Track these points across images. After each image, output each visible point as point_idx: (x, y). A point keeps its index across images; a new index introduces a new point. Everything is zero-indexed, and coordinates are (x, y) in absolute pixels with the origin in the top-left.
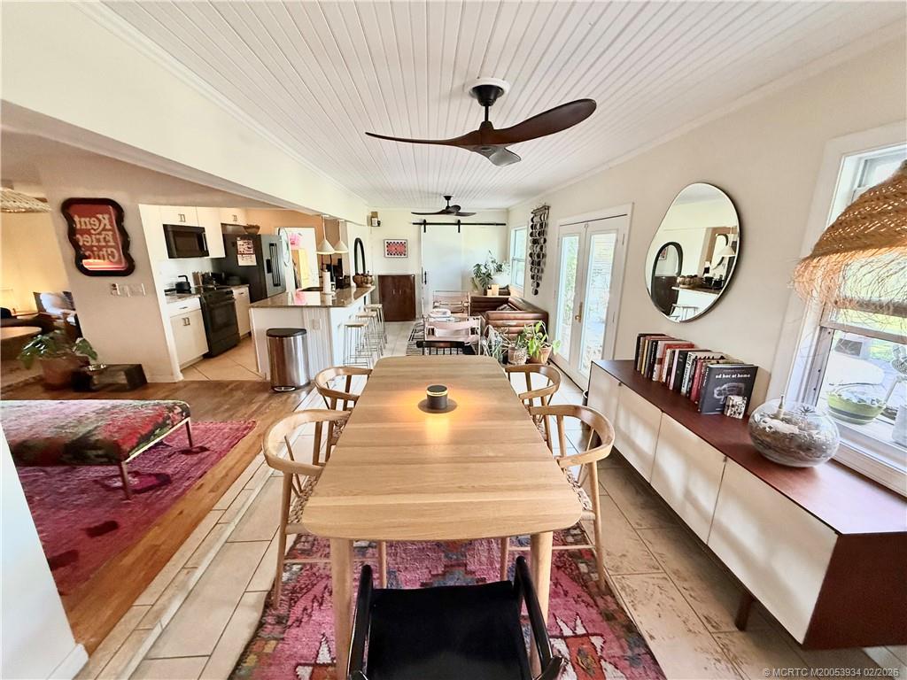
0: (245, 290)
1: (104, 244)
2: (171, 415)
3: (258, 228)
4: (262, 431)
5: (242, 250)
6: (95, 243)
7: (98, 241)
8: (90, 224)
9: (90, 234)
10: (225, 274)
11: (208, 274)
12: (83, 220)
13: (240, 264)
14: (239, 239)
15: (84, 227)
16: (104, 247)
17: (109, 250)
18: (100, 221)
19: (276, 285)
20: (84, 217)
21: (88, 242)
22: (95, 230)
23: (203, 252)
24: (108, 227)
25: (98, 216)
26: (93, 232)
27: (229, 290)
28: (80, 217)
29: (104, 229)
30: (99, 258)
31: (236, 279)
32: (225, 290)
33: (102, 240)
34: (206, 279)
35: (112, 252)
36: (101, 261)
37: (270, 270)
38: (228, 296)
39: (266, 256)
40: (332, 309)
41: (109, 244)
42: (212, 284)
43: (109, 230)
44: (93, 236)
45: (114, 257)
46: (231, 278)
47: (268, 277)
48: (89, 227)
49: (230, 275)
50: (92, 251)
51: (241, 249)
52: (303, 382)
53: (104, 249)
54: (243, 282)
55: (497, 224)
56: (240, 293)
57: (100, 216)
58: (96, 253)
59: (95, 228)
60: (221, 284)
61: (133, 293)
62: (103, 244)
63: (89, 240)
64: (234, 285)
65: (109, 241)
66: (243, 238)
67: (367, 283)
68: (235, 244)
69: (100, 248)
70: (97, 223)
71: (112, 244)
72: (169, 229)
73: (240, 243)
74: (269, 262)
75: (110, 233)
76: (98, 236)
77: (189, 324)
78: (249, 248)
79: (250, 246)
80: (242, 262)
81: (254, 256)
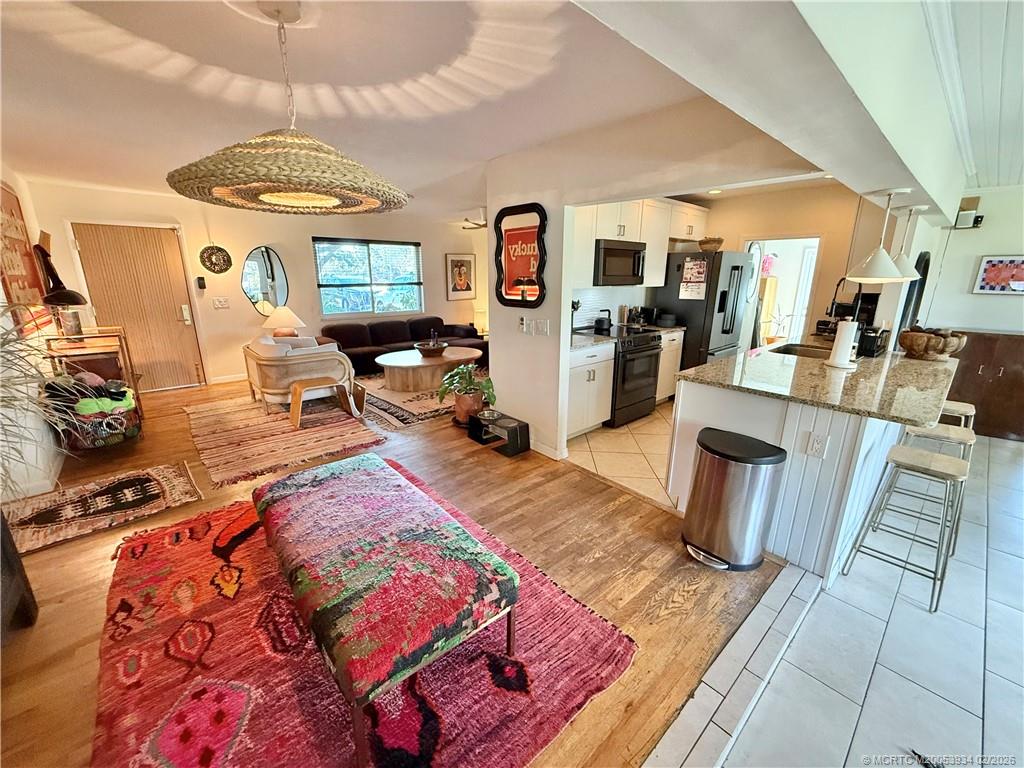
0: (678, 335)
2: (475, 606)
3: (719, 241)
4: (636, 697)
5: (688, 276)
10: (659, 311)
11: (636, 308)
13: (681, 297)
14: (688, 259)
19: (725, 332)
23: (636, 278)
27: (657, 334)
31: (670, 319)
32: (652, 334)
34: (633, 316)
37: (722, 309)
38: (653, 343)
39: (722, 287)
40: (872, 421)
42: (638, 322)
46: (664, 316)
47: (718, 317)
49: (663, 311)
51: (687, 274)
52: (747, 557)
54: (679, 322)
56: (671, 340)
60: (650, 324)
61: (537, 331)
64: (665, 327)
66: (695, 257)
67: (942, 352)
68: (680, 268)
72: (602, 245)
73: (689, 264)
74: (724, 295)
77: (594, 380)
78: (699, 273)
79: (701, 270)
80: (685, 293)
81: (704, 286)
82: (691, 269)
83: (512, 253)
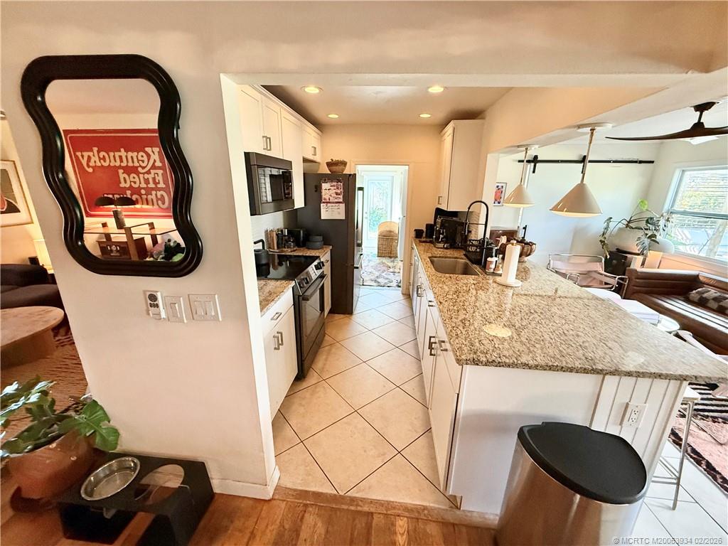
1: (153, 186)
3: (344, 164)
6: (143, 185)
7: (147, 181)
8: (138, 161)
9: (138, 173)
10: (305, 233)
12: (130, 154)
13: (323, 217)
14: (323, 181)
15: (130, 164)
16: (153, 189)
17: (159, 193)
18: (149, 156)
20: (132, 151)
21: (135, 183)
22: (143, 168)
24: (158, 164)
25: (147, 149)
26: (140, 169)
28: (126, 151)
29: (154, 167)
30: (148, 204)
31: (318, 240)
33: (151, 180)
34: (281, 239)
35: (162, 196)
36: (149, 207)
41: (159, 186)
43: (159, 168)
44: (141, 176)
45: (164, 203)
46: (311, 237)
48: (136, 164)
49: (309, 233)
50: (140, 195)
51: (326, 195)
53: (154, 193)
54: (325, 242)
55: (641, 162)
57: (148, 150)
58: (144, 197)
59: (144, 165)
61: (193, 314)
62: (151, 185)
63: (137, 180)
65: (159, 183)
66: (328, 179)
69: (149, 191)
70: (145, 158)
71: (162, 185)
72: (253, 159)
73: (325, 186)
75: (160, 172)
76: (146, 176)
77: (282, 344)
78: (337, 194)
79: (339, 191)
80: (326, 213)
81: (343, 206)
82: (328, 190)
83: (84, 162)
